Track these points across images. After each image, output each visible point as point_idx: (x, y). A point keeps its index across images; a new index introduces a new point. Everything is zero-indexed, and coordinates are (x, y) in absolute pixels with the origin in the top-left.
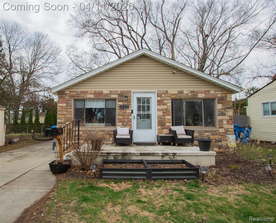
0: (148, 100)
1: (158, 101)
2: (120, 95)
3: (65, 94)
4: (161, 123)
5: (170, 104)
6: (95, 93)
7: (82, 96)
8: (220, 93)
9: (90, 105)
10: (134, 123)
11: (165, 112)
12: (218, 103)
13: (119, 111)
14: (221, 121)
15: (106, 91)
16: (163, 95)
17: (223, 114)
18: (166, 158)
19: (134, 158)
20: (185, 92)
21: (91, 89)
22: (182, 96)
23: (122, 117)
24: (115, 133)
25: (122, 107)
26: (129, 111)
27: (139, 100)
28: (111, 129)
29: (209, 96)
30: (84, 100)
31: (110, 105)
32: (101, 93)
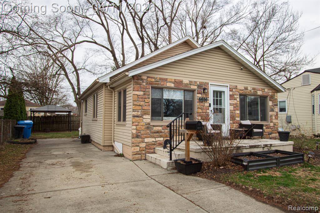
0: (220, 94)
1: (230, 96)
2: (199, 86)
3: (142, 79)
4: (233, 117)
5: (238, 99)
6: (175, 82)
7: (161, 84)
8: (271, 91)
9: (167, 95)
11: (235, 107)
12: (270, 100)
13: (198, 104)
14: (271, 116)
15: (186, 81)
16: (234, 90)
17: (272, 110)
19: (245, 151)
21: (171, 76)
22: (247, 92)
23: (200, 111)
25: (201, 100)
26: (207, 105)
27: (214, 91)
29: (265, 94)
30: (161, 89)
32: (181, 82)
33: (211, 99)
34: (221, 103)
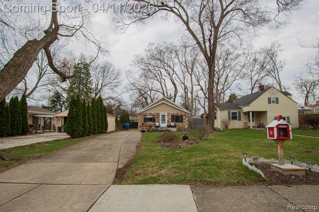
0: (165, 115)
1: (167, 116)
2: (156, 114)
3: (141, 114)
4: (168, 122)
5: (171, 117)
6: (150, 113)
7: (146, 114)
8: (185, 113)
9: (148, 117)
10: (161, 122)
11: (169, 119)
12: (184, 116)
14: (185, 121)
15: (153, 113)
16: (169, 114)
17: (185, 119)
18: (166, 129)
19: (159, 129)
20: (175, 113)
21: (149, 112)
22: (174, 114)
23: (157, 120)
24: (155, 124)
25: (157, 117)
26: (159, 119)
27: (162, 115)
28: (154, 123)
29: (181, 114)
31: (154, 117)
32: (151, 113)
33: (161, 117)
34: (165, 118)
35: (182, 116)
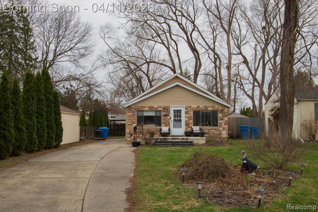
0: (180, 111)
1: (185, 112)
2: (163, 108)
3: (132, 108)
4: (187, 125)
5: (192, 114)
6: (149, 107)
7: (142, 109)
8: (221, 107)
9: (146, 114)
10: (172, 124)
11: (189, 118)
12: (220, 113)
13: (163, 118)
14: (221, 123)
15: (155, 106)
16: (188, 109)
17: (222, 119)
18: (183, 140)
19: (169, 140)
20: (201, 107)
21: (147, 104)
22: (199, 109)
23: (164, 121)
24: (161, 130)
25: (165, 115)
26: (169, 118)
27: (174, 111)
28: (159, 128)
29: (214, 109)
30: (143, 111)
31: (158, 114)
32: (153, 107)
33: (172, 114)
34: (180, 117)
35: (215, 113)
